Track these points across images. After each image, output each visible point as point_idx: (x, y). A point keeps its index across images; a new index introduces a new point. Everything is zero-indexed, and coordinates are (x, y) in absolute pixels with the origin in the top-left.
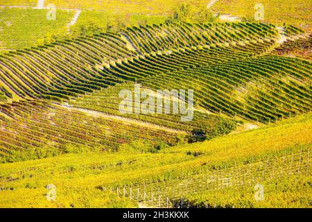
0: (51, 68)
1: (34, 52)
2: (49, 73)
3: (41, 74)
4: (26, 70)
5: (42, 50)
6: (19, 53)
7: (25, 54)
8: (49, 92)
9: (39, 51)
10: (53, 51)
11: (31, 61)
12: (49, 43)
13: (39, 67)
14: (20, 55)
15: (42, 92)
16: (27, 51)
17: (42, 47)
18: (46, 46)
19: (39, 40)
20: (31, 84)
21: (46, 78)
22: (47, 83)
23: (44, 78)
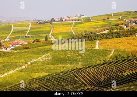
0: (103, 74)
1: (96, 67)
2: (103, 76)
3: (99, 76)
4: (92, 74)
5: (99, 66)
6: (89, 67)
7: (92, 68)
8: (103, 84)
9: (98, 67)
10: (104, 66)
11: (94, 71)
12: (102, 63)
13: (98, 73)
14: (90, 68)
15: (100, 84)
16: (93, 67)
18: (101, 64)
19: (97, 62)
20: (95, 81)
21: (101, 78)
22: (102, 80)
23: (100, 78)
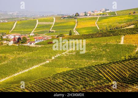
0: (128, 70)
1: (121, 63)
2: (128, 72)
3: (124, 72)
4: (117, 70)
6: (114, 63)
7: (116, 64)
8: (128, 80)
9: (123, 62)
10: (129, 62)
11: (119, 67)
12: (127, 59)
13: (123, 69)
14: (115, 64)
15: (125, 80)
16: (117, 62)
17: (124, 61)
18: (126, 60)
19: (122, 58)
20: (120, 77)
21: (126, 74)
22: (127, 77)
23: (125, 74)
